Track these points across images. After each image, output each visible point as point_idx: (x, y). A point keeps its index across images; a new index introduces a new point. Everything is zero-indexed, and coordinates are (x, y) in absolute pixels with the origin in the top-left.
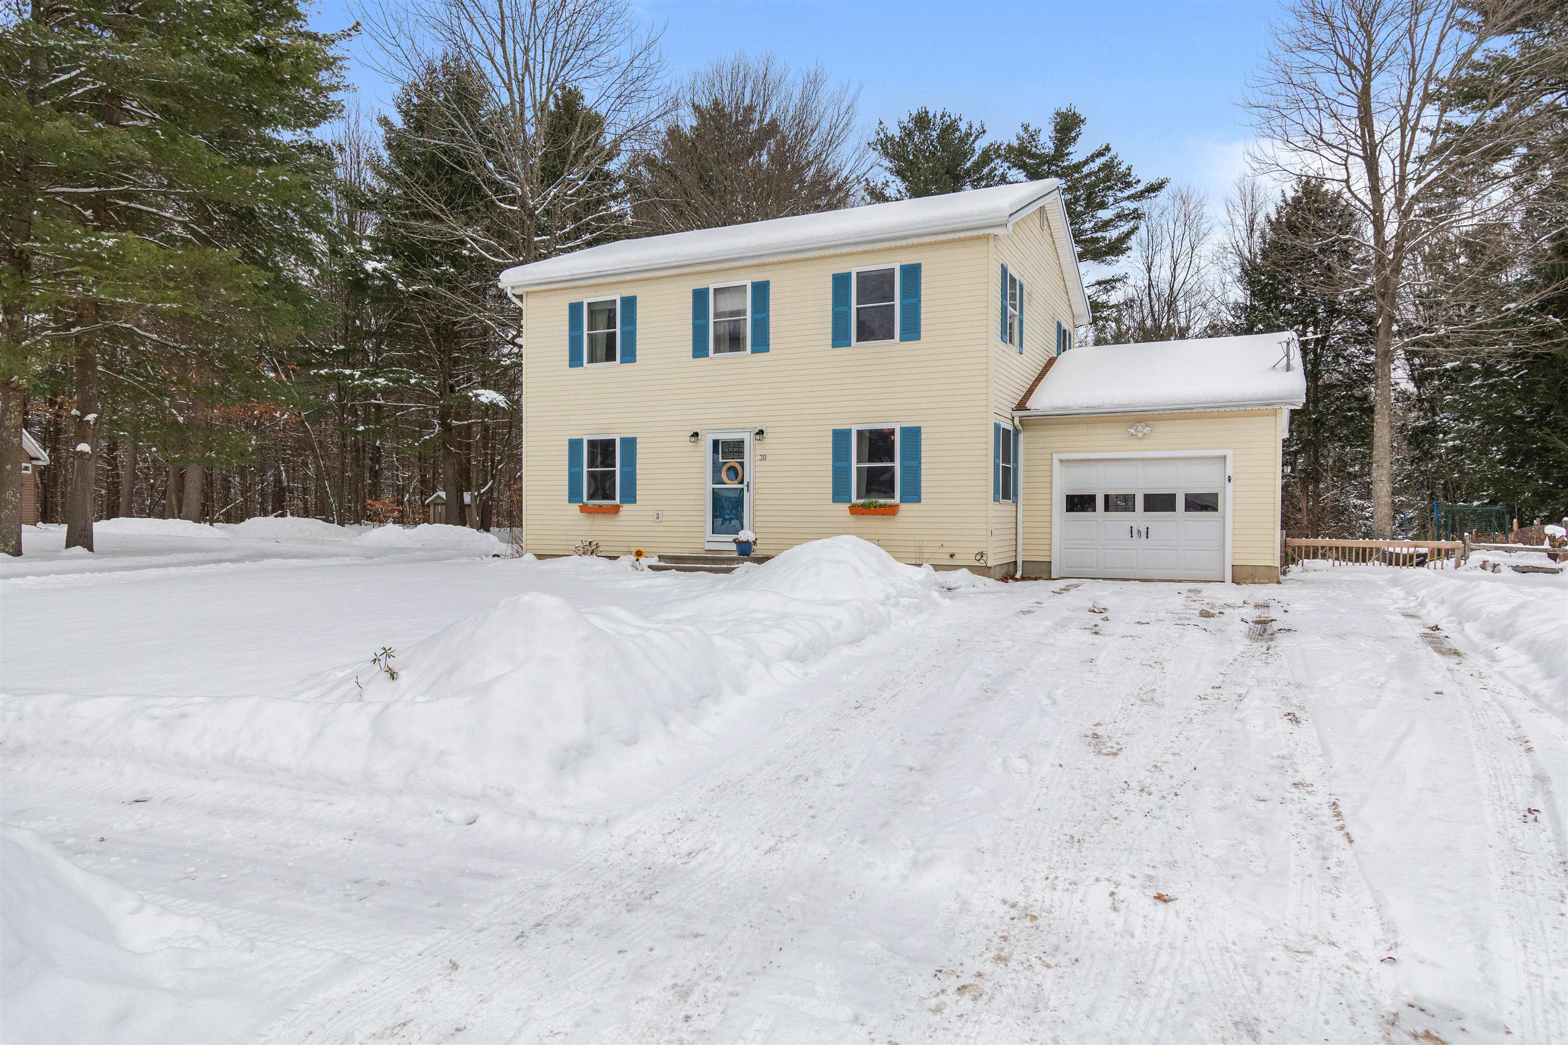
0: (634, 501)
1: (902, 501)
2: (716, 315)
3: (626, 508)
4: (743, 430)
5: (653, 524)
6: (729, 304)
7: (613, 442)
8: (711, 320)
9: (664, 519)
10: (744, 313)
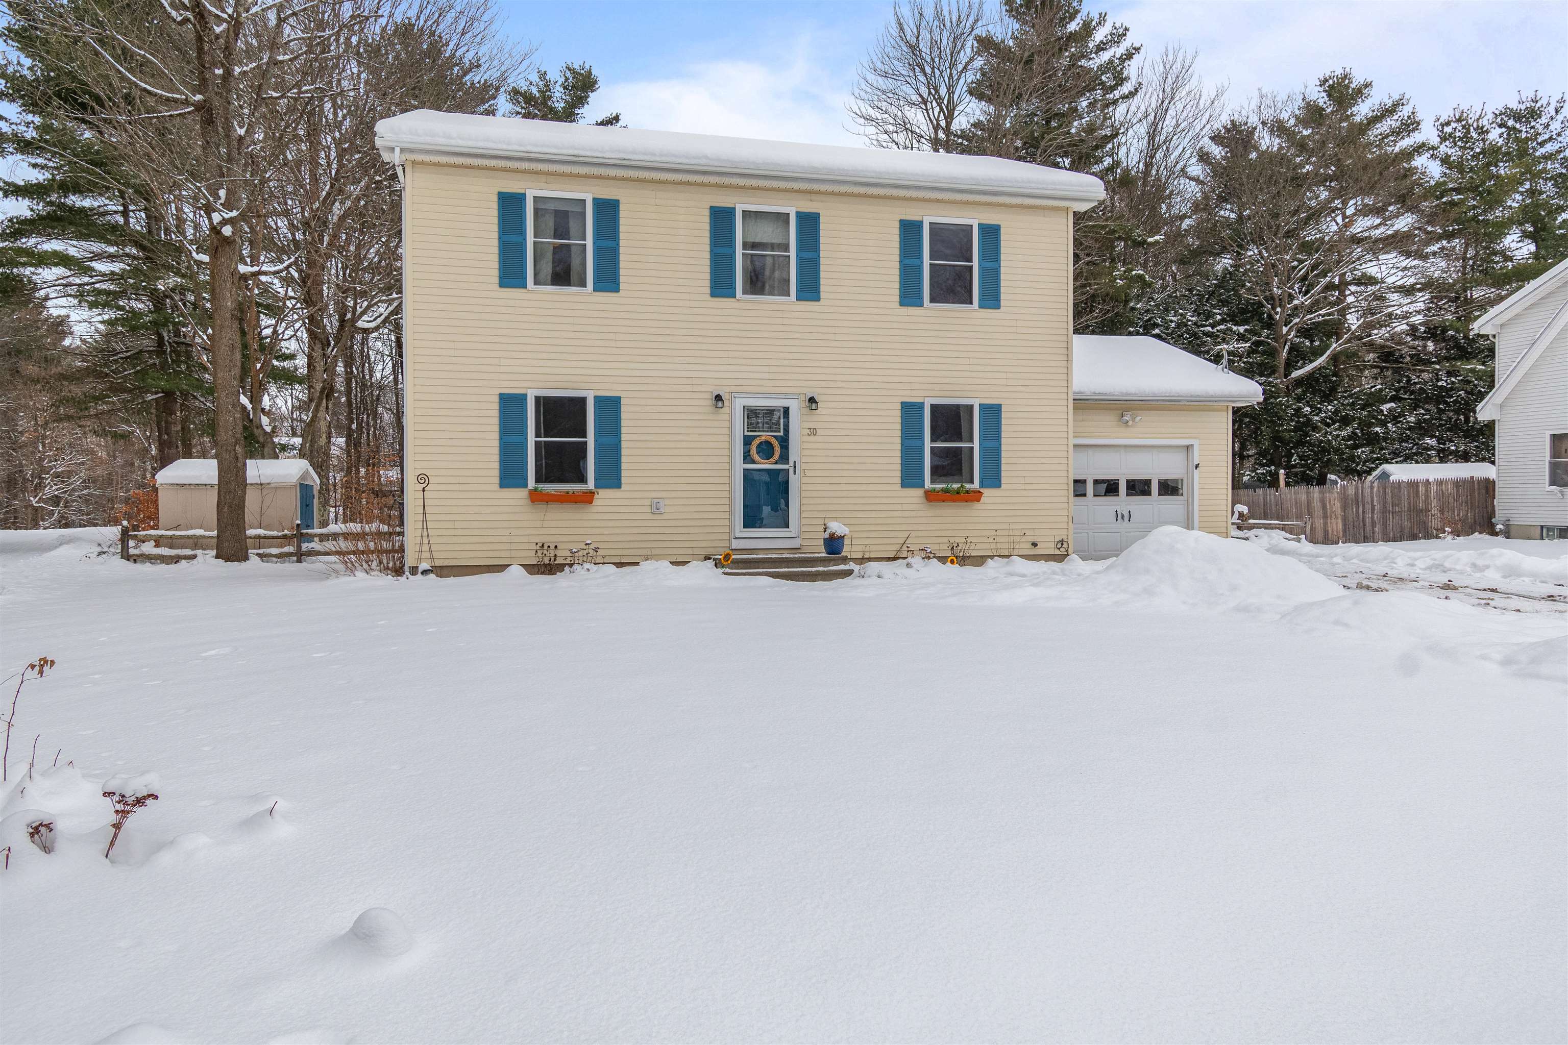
0: (618, 485)
1: (982, 485)
2: (745, 245)
3: (604, 497)
4: (786, 396)
5: (650, 516)
6: (766, 233)
7: (583, 401)
8: (739, 251)
9: (667, 509)
10: (786, 248)
